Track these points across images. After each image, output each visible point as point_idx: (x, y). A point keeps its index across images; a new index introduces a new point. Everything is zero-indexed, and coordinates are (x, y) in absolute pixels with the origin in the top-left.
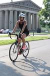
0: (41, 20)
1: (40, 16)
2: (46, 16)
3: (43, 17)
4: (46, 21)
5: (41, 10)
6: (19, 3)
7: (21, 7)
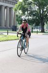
0: (17, 16)
1: (16, 10)
3: (21, 12)
5: (18, 3)
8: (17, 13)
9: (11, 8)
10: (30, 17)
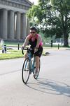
0: (31, 24)
1: (30, 17)
3: (36, 19)
8: (32, 21)
9: (23, 15)
10: (48, 26)
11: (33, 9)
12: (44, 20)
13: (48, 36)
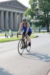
1: (26, 15)
2: (32, 15)
3: (30, 16)
4: (32, 21)
6: (6, 3)
7: (7, 7)
10: (37, 20)
11: (27, 11)
12: (34, 17)
13: (37, 26)
